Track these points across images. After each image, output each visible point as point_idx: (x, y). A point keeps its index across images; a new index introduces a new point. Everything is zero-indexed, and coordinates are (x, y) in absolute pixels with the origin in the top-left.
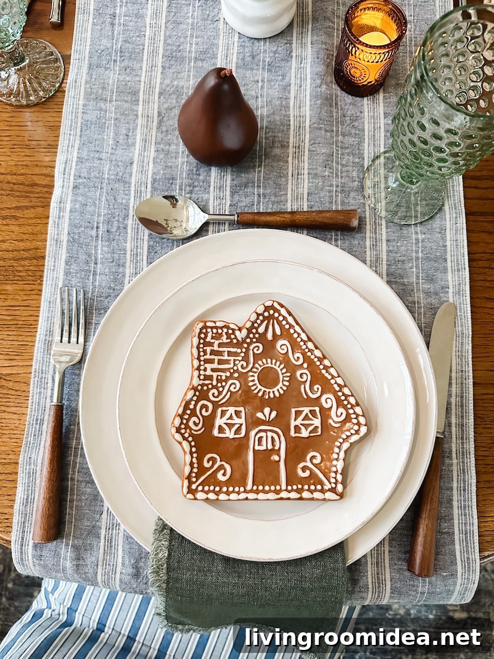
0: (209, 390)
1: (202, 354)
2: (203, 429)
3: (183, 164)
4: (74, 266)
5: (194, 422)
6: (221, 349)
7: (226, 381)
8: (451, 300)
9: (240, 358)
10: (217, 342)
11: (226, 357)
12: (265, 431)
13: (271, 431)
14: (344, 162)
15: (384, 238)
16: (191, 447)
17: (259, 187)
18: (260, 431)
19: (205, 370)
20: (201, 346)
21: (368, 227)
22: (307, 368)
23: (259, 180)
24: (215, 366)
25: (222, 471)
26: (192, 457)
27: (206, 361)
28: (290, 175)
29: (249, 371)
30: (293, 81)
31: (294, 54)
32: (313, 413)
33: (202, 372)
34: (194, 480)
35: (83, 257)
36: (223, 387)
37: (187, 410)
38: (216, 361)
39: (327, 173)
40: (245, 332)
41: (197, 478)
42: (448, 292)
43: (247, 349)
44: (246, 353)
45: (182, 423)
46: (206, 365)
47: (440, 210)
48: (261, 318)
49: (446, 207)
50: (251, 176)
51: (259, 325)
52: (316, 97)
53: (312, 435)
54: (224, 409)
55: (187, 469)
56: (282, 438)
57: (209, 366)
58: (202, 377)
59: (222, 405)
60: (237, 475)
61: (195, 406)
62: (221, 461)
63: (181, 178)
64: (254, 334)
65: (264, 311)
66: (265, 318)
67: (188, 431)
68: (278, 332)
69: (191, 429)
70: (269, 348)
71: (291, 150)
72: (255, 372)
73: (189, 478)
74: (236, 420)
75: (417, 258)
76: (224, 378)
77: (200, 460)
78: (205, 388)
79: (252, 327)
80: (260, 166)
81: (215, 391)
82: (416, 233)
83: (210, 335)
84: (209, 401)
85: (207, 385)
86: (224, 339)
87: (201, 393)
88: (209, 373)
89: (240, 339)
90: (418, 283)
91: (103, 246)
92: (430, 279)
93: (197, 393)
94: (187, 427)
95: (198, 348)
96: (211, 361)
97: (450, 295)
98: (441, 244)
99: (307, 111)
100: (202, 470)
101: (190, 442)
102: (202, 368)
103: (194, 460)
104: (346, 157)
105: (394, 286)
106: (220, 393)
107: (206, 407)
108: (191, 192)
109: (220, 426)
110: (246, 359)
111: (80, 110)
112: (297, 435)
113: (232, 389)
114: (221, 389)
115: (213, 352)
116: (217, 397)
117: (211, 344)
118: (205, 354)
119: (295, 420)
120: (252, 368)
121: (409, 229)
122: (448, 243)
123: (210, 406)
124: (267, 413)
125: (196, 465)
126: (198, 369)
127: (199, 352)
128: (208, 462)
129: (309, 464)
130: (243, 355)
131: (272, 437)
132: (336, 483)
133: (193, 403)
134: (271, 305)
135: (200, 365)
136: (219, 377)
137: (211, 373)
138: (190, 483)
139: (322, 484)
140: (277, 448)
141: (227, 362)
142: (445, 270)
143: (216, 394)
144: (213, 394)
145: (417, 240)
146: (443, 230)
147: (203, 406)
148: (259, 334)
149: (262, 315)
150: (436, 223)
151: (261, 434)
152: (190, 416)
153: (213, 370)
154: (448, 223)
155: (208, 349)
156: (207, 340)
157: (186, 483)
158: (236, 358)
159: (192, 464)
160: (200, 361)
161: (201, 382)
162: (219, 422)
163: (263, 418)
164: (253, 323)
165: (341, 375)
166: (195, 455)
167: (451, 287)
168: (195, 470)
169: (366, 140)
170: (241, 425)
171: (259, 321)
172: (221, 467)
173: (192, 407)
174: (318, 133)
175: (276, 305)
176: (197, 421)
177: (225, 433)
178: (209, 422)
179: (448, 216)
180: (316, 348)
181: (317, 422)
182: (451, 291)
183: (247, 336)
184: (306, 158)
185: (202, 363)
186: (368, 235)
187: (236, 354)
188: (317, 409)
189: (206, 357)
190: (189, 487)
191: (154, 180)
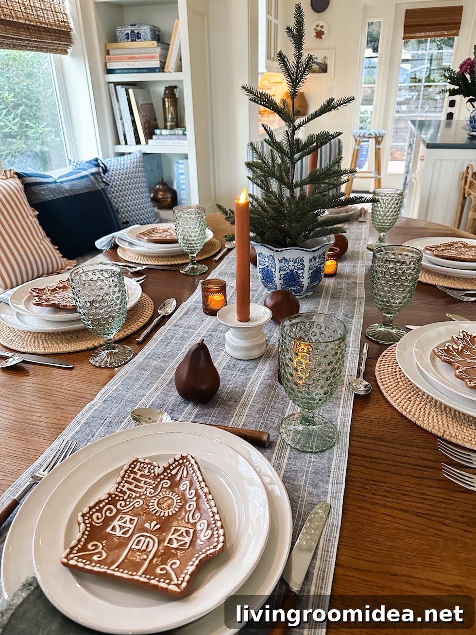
0: (119, 500)
1: (126, 476)
2: (101, 524)
3: (173, 400)
4: (79, 435)
5: (98, 517)
6: (141, 478)
7: (134, 499)
8: (328, 502)
9: (151, 487)
10: (140, 473)
11: (142, 484)
12: (146, 537)
13: (150, 537)
14: (271, 414)
15: (287, 456)
16: (86, 530)
17: (213, 417)
18: (142, 536)
19: (123, 486)
20: (129, 472)
21: (277, 447)
22: (196, 501)
23: (214, 414)
24: (132, 487)
25: (99, 556)
26: (82, 537)
27: (127, 482)
28: (235, 414)
29: (153, 496)
30: (253, 377)
31: (258, 367)
32: (187, 532)
33: (120, 487)
34: (75, 552)
35: (87, 431)
36: (130, 502)
37: (97, 507)
38: (134, 485)
39: (257, 416)
40: (161, 469)
41: (78, 551)
42: (327, 496)
43: (159, 482)
44: (157, 485)
45: (88, 513)
46: (126, 484)
47: (331, 447)
48: (176, 463)
49: (336, 447)
50: (210, 411)
51: (174, 468)
52: (263, 384)
53: (180, 547)
54: (123, 516)
55: (74, 543)
56: (156, 545)
57: (127, 485)
58: (119, 490)
59: (124, 513)
60: (109, 560)
61: (104, 506)
62: (102, 549)
63: (168, 406)
64: (168, 474)
65: (180, 459)
66: (179, 464)
67: (90, 520)
68: (185, 474)
69: (93, 520)
70: (174, 485)
71: (240, 404)
72: (157, 498)
73: (72, 549)
74: (128, 525)
75: (308, 472)
76: (133, 497)
77: (87, 542)
78: (117, 498)
79: (168, 468)
80: (218, 407)
81: (123, 503)
82: (311, 457)
83: (137, 468)
84: (116, 507)
85: (120, 497)
86: (146, 472)
87: (112, 500)
88: (125, 489)
89: (156, 474)
90: (305, 486)
91: (103, 428)
92: (316, 486)
93: (110, 499)
94: (91, 517)
95: (126, 471)
96: (131, 483)
97: (329, 498)
98: (327, 466)
99: (256, 389)
100: (84, 548)
101: (87, 527)
102: (122, 484)
103: (83, 540)
104: (273, 412)
105: (286, 484)
106: (126, 505)
107: (111, 511)
108: (171, 413)
109: (114, 526)
110: (155, 488)
111: (130, 372)
112: (169, 545)
113: (136, 505)
114: (128, 503)
115: (134, 479)
116: (123, 507)
117: (136, 473)
118: (129, 477)
119: (172, 535)
120: (157, 495)
121: (306, 455)
122: (333, 467)
123: (115, 511)
124: (153, 525)
125: (82, 543)
126: (119, 484)
127: (125, 474)
128: (92, 546)
129: (168, 568)
130: (154, 485)
131: (149, 542)
132: (182, 581)
133: (104, 503)
134: (185, 456)
135: (121, 482)
136: (131, 495)
137: (127, 491)
138: (70, 553)
139: (171, 580)
140: (149, 550)
141: (141, 488)
142: (328, 482)
143: (123, 505)
144: (121, 504)
145: (310, 462)
146: (330, 459)
147: (109, 509)
148: (171, 474)
149: (178, 461)
150: (326, 454)
151: (143, 538)
152: (97, 511)
153: (129, 489)
154: (335, 455)
155: (132, 476)
156: (134, 470)
157: (68, 550)
158: (148, 487)
159: (79, 541)
160: (123, 480)
161: (116, 493)
162: (116, 523)
163: (149, 527)
164: (170, 465)
165: (220, 512)
166: (85, 537)
167: (330, 492)
168: (80, 546)
169: (289, 407)
170: (130, 528)
171: (174, 465)
172: (99, 553)
173: (101, 505)
174: (258, 398)
175: (189, 457)
176: (100, 517)
177: (115, 532)
178: (108, 521)
179: (335, 452)
180: (206, 486)
181: (188, 540)
182: (329, 495)
183: (162, 474)
184: (248, 408)
185: (123, 481)
186: (276, 451)
187: (150, 484)
188: (192, 531)
189: (128, 479)
190: (68, 555)
191: (152, 404)
